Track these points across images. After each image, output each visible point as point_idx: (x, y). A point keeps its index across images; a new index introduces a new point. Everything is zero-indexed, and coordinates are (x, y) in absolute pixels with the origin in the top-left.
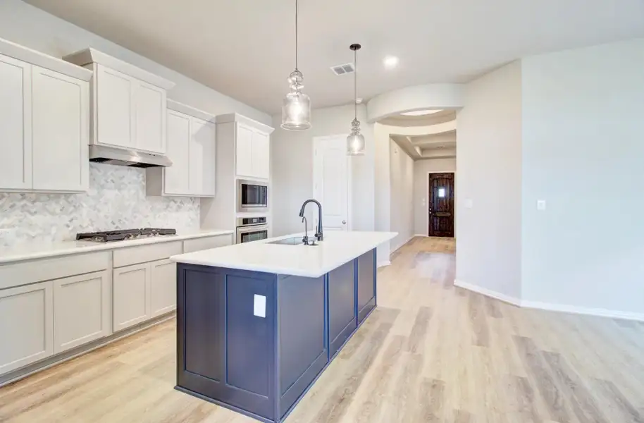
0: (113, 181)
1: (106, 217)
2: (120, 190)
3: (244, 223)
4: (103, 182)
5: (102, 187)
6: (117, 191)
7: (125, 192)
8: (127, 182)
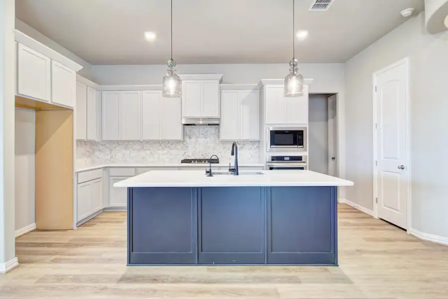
0: (202, 134)
1: (199, 152)
2: (206, 138)
3: (272, 160)
4: (197, 134)
5: (198, 137)
6: (204, 139)
7: (208, 139)
8: (209, 134)
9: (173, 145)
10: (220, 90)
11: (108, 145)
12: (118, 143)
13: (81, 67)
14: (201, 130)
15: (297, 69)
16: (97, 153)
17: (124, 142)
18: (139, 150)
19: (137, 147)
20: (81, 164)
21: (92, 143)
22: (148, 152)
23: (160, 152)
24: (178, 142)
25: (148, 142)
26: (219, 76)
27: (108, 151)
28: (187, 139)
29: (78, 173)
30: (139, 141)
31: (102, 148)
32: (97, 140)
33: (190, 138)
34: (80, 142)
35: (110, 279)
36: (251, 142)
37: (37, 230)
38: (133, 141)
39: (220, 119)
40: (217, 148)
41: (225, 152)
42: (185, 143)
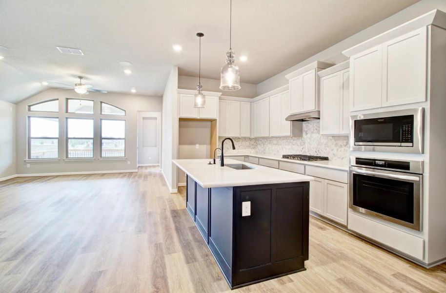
1: (314, 148)
5: (313, 133)
19: (275, 141)
27: (262, 145)
28: (304, 135)
31: (260, 142)
33: (306, 133)
39: (319, 112)
40: (329, 144)
41: (338, 150)
42: (303, 139)
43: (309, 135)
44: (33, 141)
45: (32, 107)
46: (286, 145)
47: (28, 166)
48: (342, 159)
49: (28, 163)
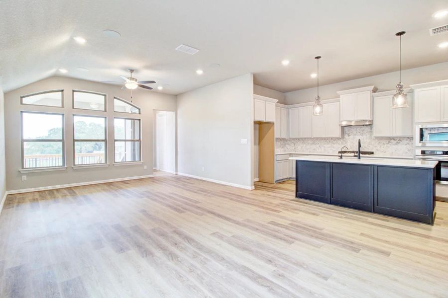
0: (359, 132)
4: (355, 133)
7: (365, 136)
8: (365, 132)
9: (335, 141)
10: (373, 98)
11: (293, 141)
12: (299, 139)
13: (278, 100)
14: (358, 129)
15: (402, 90)
16: (287, 146)
17: (302, 139)
18: (311, 144)
19: (310, 142)
20: (278, 151)
21: (284, 140)
22: (318, 146)
23: (326, 146)
24: (338, 139)
25: (317, 139)
26: (372, 88)
27: (293, 145)
28: (346, 136)
29: (276, 155)
30: (311, 138)
31: (289, 142)
32: (287, 138)
33: (349, 135)
34: (277, 139)
35: (289, 199)
36: (408, 138)
37: (259, 181)
38: (308, 138)
39: (372, 121)
40: (372, 143)
41: (380, 146)
42: (344, 139)
43: (351, 137)
44: (26, 146)
45: (24, 99)
46: (325, 144)
47: (24, 178)
48: (385, 152)
49: (24, 174)
